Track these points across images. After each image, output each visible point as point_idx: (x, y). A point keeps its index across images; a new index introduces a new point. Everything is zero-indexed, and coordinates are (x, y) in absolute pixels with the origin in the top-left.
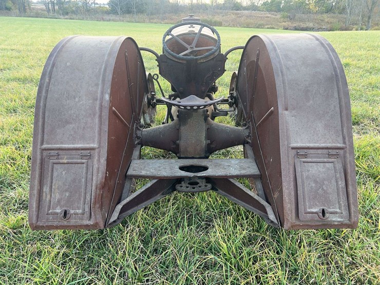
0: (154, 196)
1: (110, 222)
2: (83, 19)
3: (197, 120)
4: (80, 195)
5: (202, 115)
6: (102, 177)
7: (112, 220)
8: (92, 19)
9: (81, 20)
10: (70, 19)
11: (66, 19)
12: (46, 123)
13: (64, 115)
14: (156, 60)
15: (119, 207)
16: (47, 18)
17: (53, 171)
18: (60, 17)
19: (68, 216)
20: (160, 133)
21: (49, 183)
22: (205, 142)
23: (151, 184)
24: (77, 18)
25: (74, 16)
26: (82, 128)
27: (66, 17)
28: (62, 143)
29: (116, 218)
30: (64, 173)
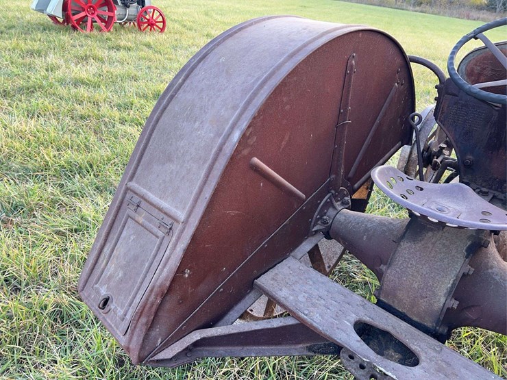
0: (290, 344)
1: (156, 358)
2: (439, 14)
3: (447, 243)
4: (133, 286)
5: (469, 238)
6: (167, 277)
7: (161, 356)
8: (451, 15)
9: (435, 14)
10: (422, 12)
11: (416, 11)
12: (148, 148)
13: (171, 145)
14: (436, 87)
15: (196, 336)
16: (391, 8)
17: (124, 226)
18: (409, 8)
19: (107, 309)
20: (366, 230)
21: (113, 242)
22: (443, 300)
23: (281, 324)
24: (431, 11)
25: (428, 8)
26: (181, 177)
27: (417, 8)
28: (150, 189)
29: (170, 357)
30: (132, 238)
